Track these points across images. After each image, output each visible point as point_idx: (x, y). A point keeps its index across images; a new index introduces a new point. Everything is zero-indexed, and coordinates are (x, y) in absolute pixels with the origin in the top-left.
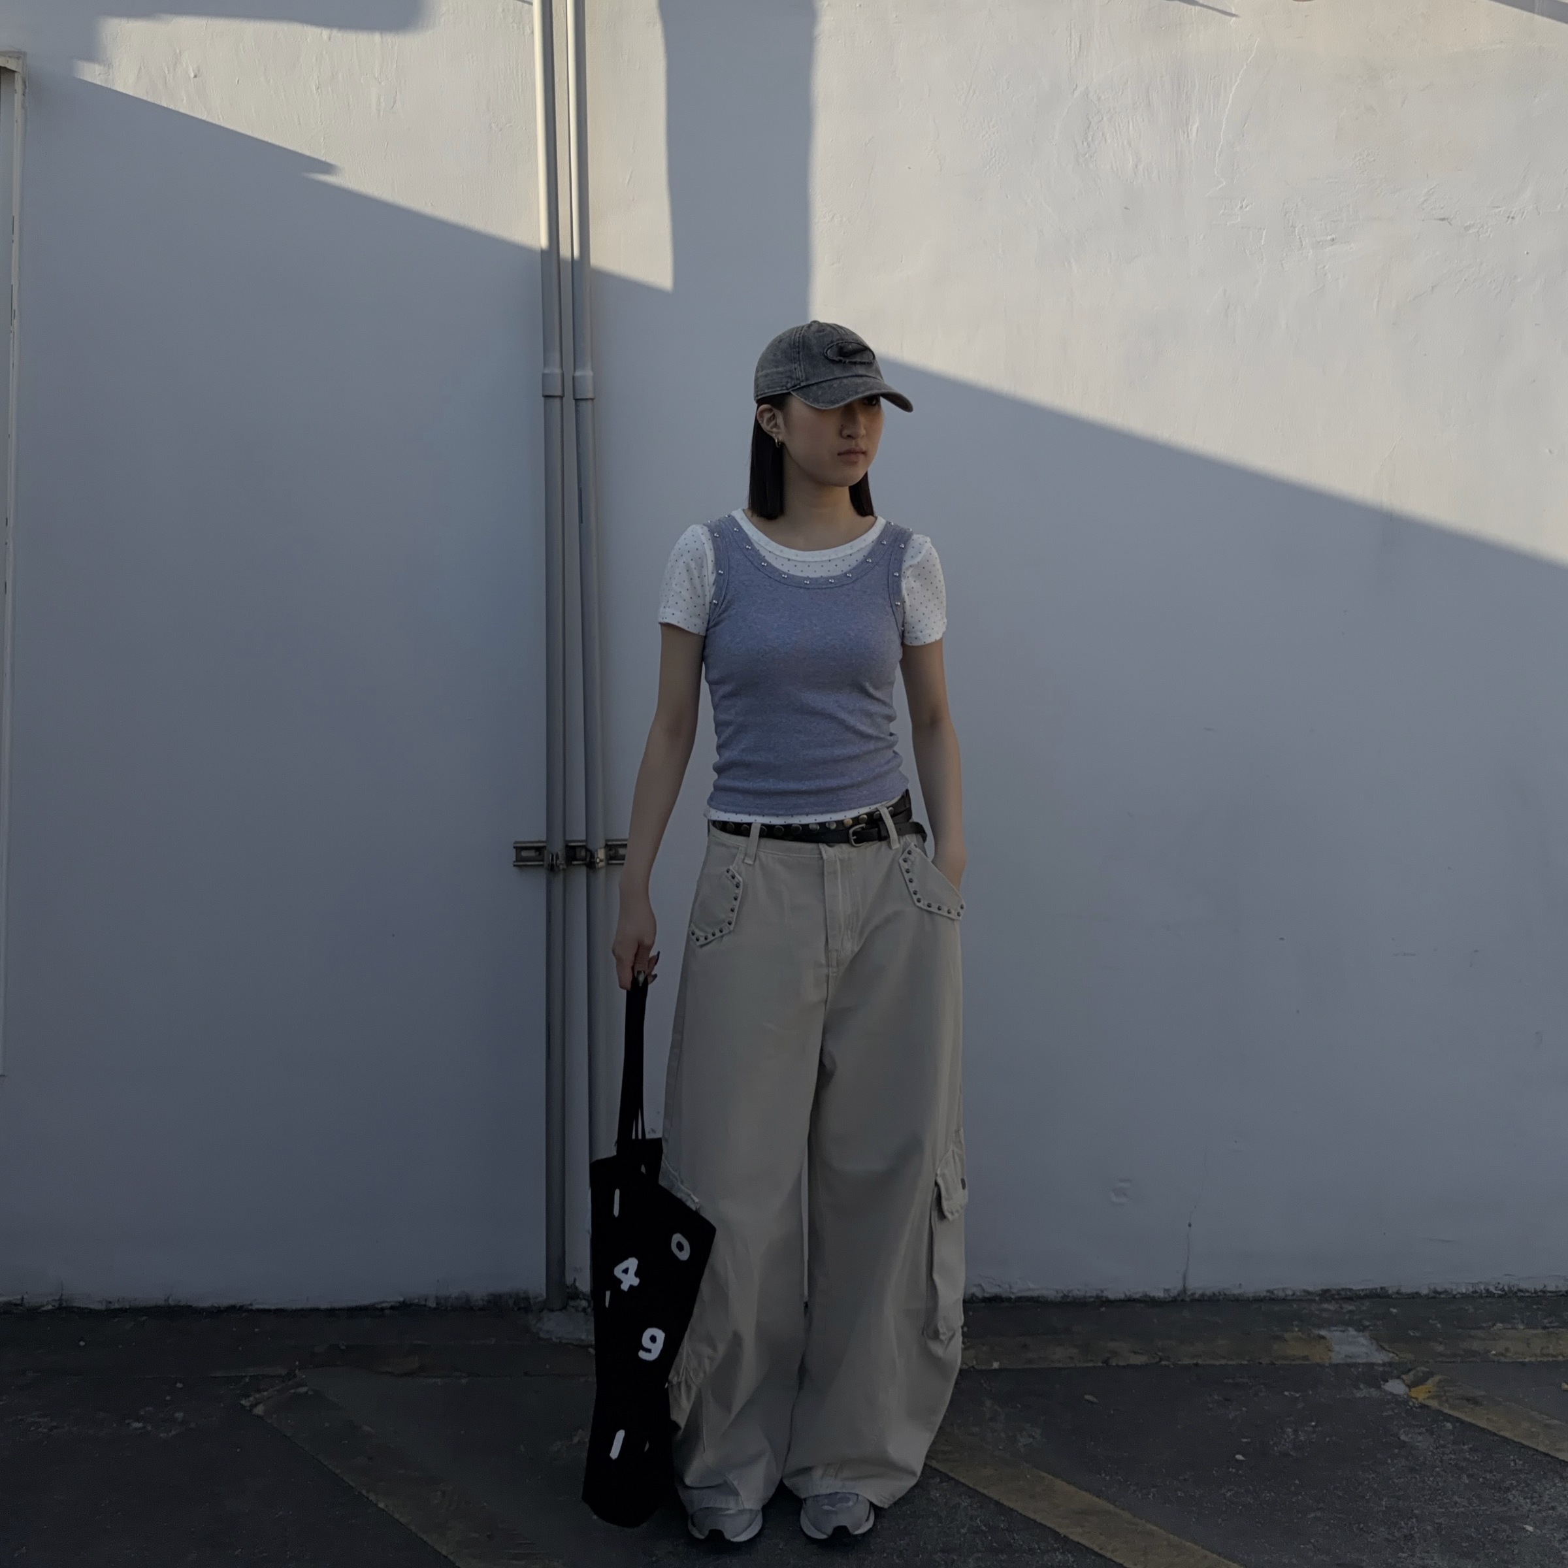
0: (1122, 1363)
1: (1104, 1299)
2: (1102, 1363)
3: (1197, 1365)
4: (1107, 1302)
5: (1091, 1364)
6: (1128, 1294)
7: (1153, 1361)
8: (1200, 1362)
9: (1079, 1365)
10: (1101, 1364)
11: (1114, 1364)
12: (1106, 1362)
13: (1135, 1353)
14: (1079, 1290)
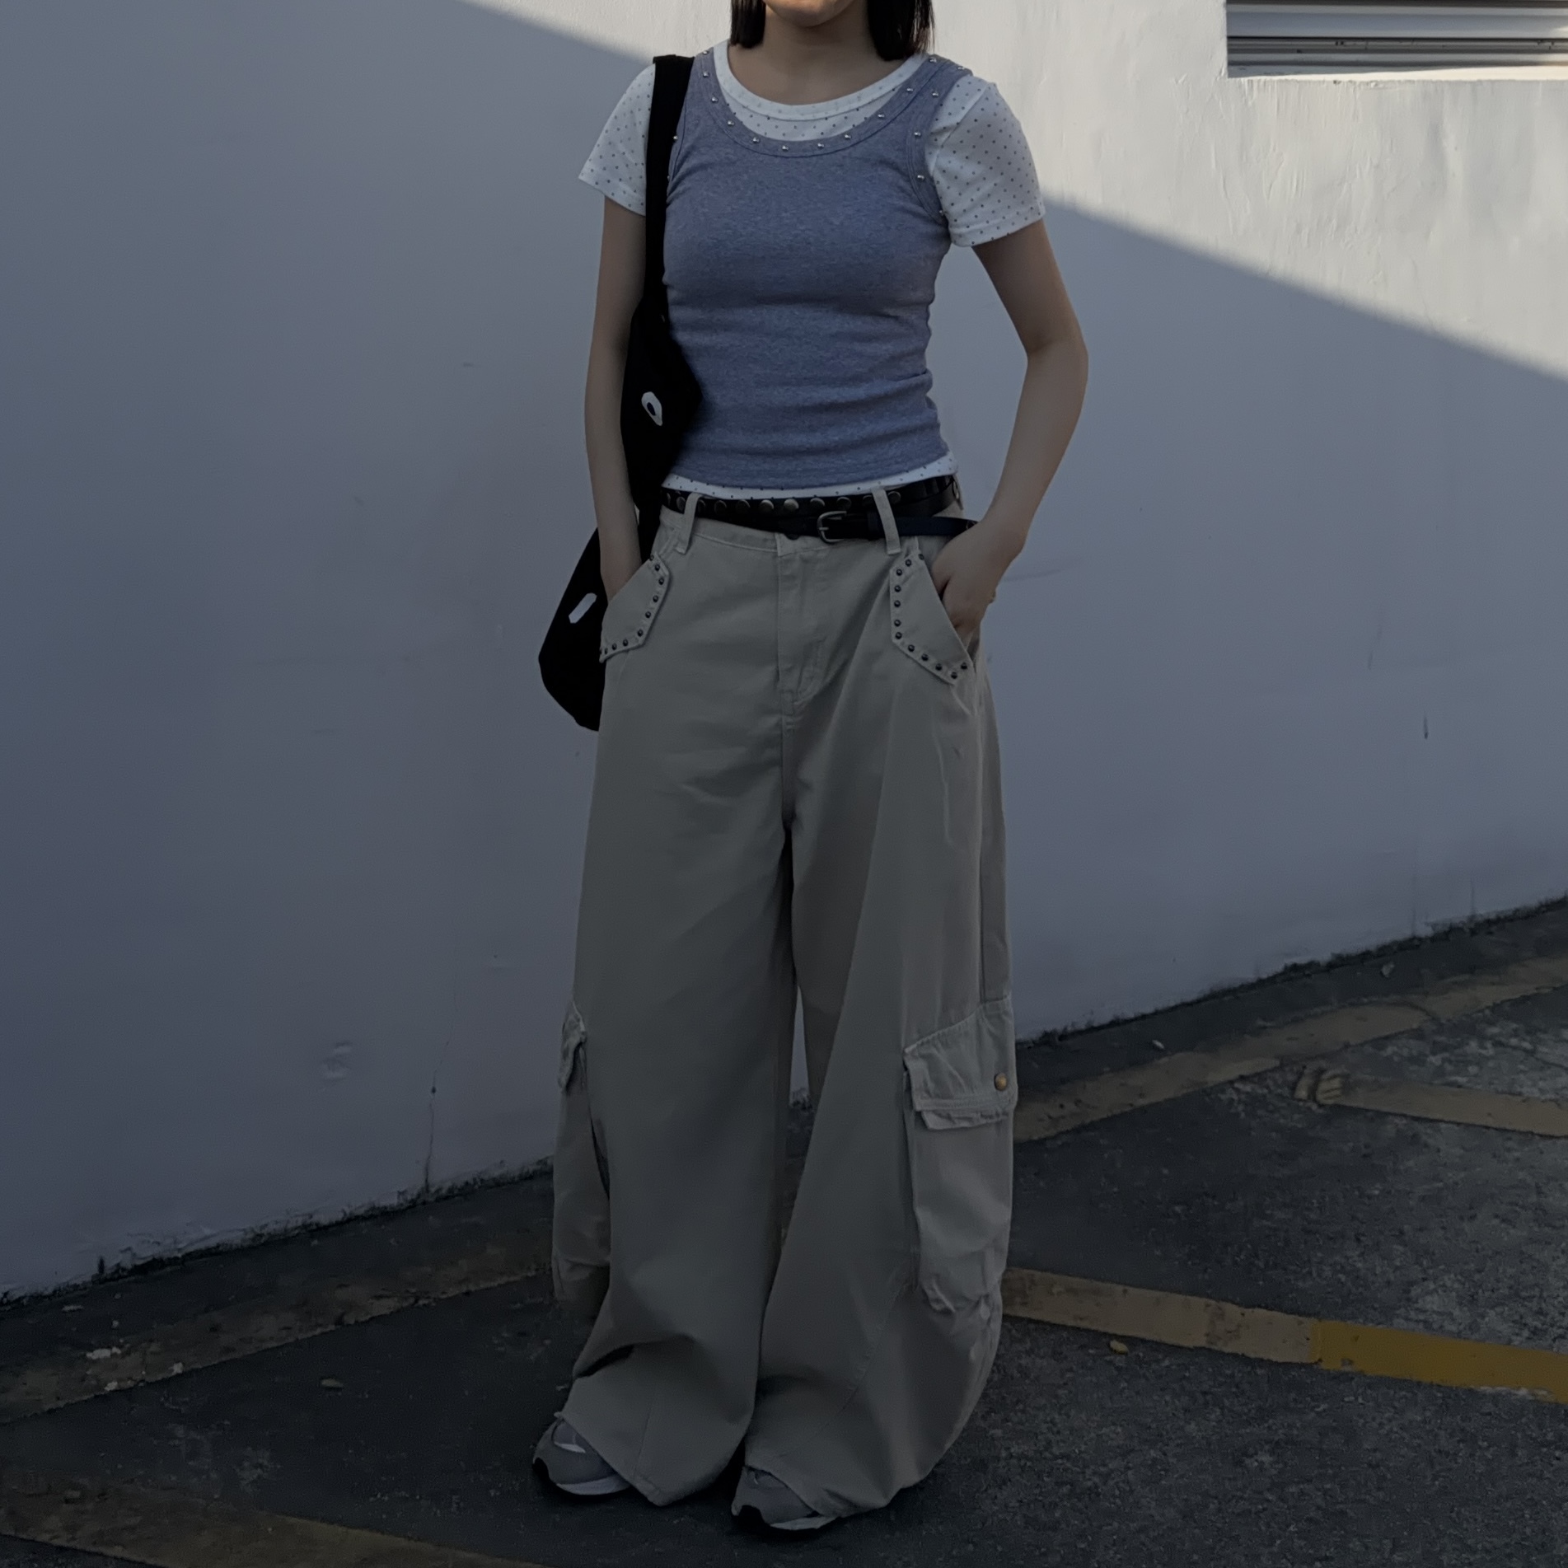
0: (364, 1318)
1: (314, 1227)
2: (336, 1324)
3: (468, 1293)
4: (320, 1231)
5: (318, 1331)
6: (348, 1211)
7: (405, 1304)
8: (472, 1288)
9: (300, 1337)
10: (332, 1327)
11: (352, 1322)
12: (339, 1321)
13: (379, 1297)
14: (277, 1223)
